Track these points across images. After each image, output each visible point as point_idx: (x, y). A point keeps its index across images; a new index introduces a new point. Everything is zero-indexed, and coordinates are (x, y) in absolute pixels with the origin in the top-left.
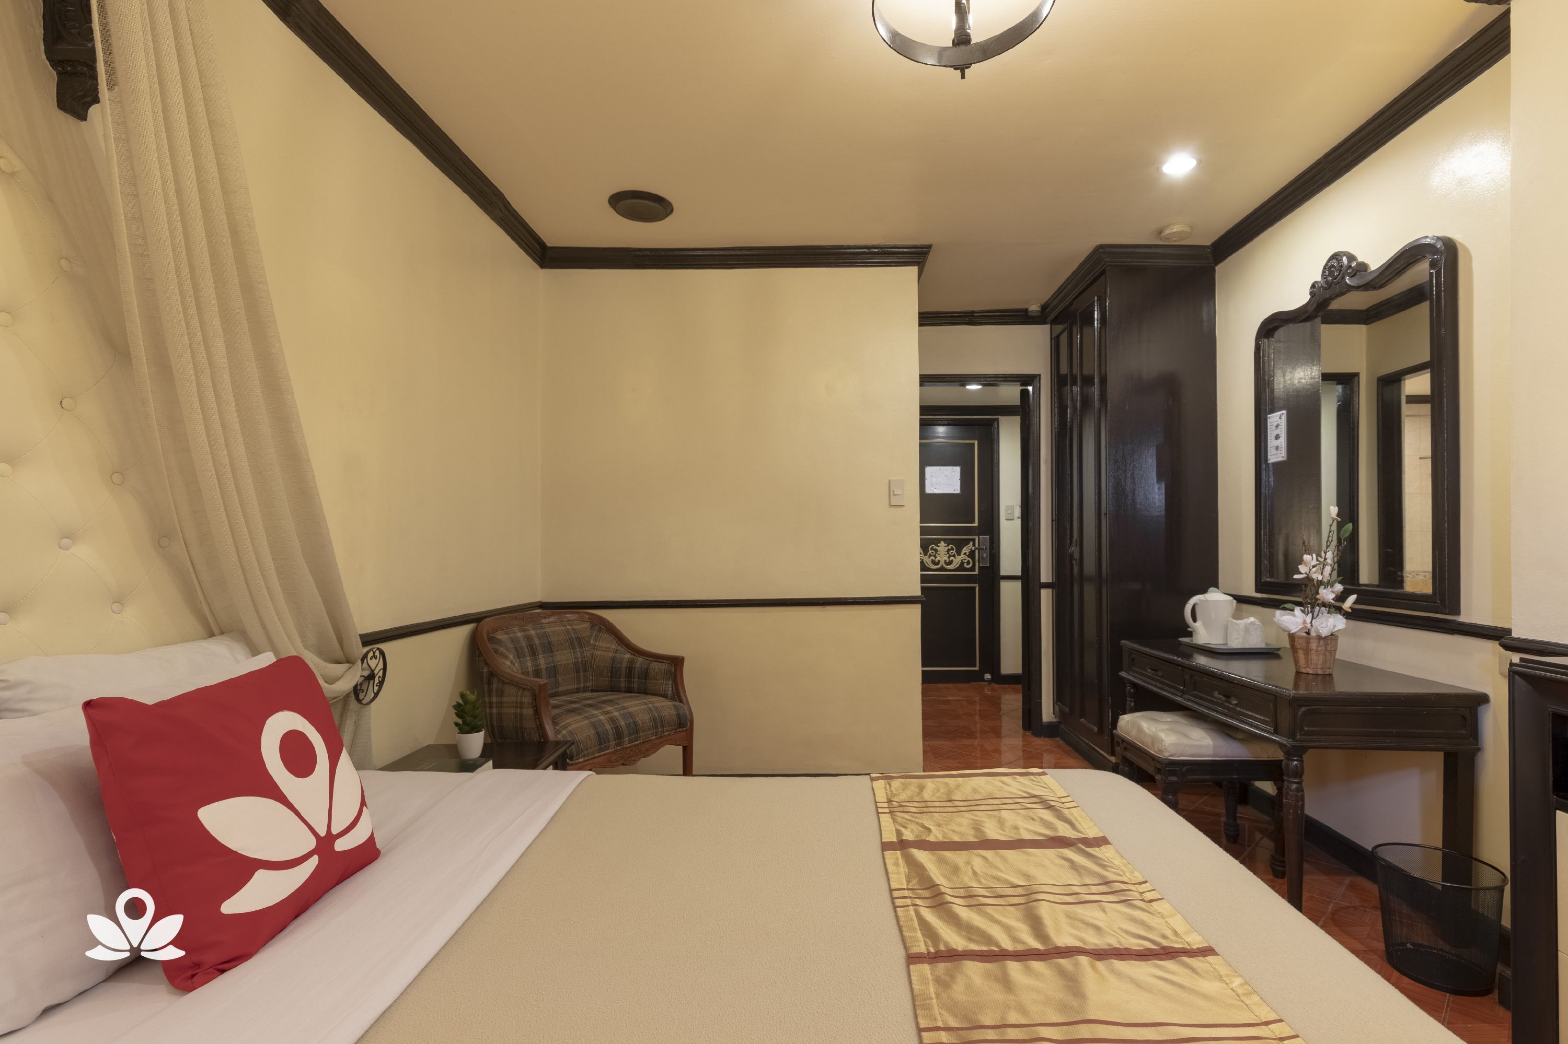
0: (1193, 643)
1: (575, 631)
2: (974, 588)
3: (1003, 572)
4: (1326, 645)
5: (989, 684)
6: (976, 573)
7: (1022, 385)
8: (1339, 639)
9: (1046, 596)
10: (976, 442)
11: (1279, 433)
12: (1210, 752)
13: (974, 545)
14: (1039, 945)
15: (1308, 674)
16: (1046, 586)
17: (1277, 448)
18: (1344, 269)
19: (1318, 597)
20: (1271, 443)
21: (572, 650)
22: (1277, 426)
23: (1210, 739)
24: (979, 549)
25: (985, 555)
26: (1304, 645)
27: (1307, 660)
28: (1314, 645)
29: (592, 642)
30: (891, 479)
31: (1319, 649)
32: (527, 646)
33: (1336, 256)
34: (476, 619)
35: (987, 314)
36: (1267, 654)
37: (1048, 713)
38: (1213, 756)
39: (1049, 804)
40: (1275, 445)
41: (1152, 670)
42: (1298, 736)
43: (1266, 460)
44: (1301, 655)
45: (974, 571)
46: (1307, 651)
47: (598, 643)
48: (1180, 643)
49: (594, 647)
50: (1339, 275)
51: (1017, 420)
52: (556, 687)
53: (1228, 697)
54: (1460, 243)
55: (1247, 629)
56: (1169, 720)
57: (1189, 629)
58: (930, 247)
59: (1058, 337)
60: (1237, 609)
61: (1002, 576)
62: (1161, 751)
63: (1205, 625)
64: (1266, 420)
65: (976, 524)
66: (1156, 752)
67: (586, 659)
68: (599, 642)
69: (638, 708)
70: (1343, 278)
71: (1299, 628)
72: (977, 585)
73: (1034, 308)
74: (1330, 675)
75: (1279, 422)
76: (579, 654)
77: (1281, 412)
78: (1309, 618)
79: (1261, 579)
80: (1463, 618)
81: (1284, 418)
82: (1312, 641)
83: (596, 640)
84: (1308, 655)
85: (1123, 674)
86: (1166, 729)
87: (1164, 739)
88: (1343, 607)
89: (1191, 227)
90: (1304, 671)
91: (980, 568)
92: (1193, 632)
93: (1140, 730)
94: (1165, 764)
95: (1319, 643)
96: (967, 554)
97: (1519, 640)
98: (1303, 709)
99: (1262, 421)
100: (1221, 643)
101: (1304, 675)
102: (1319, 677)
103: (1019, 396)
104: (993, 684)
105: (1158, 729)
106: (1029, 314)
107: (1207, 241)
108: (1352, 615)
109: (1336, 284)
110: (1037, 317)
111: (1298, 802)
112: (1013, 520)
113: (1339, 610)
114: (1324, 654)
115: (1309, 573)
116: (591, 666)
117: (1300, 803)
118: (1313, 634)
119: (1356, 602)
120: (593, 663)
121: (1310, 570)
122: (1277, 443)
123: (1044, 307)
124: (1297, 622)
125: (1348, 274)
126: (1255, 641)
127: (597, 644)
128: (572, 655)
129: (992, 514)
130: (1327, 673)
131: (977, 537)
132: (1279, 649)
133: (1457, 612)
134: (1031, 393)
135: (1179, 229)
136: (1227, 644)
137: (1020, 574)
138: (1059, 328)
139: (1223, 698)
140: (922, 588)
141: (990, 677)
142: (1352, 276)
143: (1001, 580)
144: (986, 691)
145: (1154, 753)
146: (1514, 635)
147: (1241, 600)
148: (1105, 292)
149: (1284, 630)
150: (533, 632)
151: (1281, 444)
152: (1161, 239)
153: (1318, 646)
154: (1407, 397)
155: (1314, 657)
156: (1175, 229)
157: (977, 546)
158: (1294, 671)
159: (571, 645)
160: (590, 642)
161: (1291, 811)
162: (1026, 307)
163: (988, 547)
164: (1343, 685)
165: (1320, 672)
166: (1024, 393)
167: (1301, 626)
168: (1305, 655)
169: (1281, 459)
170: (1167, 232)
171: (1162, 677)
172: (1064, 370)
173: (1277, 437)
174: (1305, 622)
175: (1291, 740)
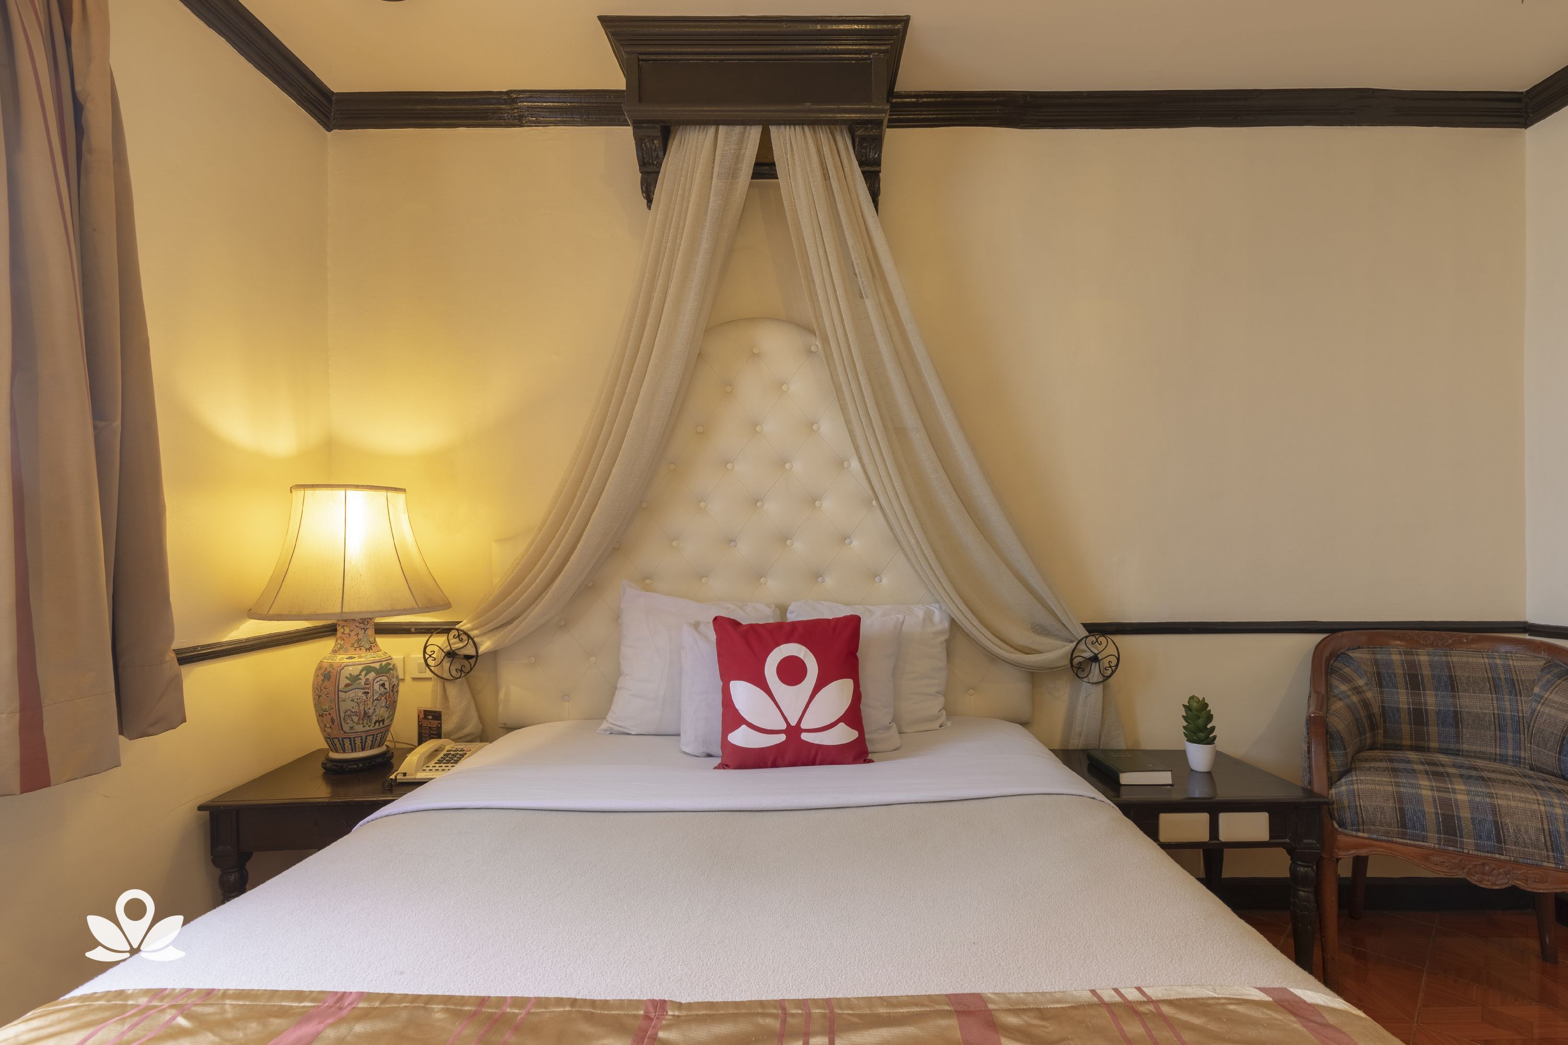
1: (1507, 668)
21: (1494, 696)
29: (1536, 690)
32: (1405, 674)
34: (1331, 629)
47: (1548, 693)
49: (1539, 699)
52: (1458, 742)
67: (1521, 715)
68: (1551, 693)
69: (1520, 805)
76: (1507, 704)
83: (1546, 688)
116: (1529, 726)
120: (1532, 724)
127: (1546, 696)
128: (1495, 702)
150: (1424, 658)
159: (1495, 688)
160: (1532, 690)
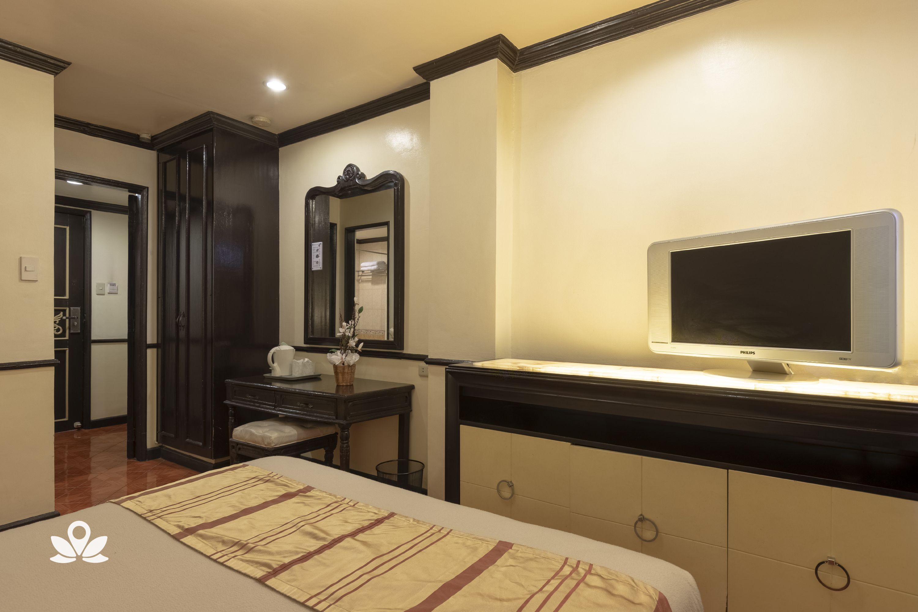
0: (272, 376)
2: (65, 351)
3: (93, 337)
4: (352, 369)
5: (77, 431)
6: (67, 338)
7: (129, 191)
8: (356, 366)
9: (151, 355)
10: (68, 229)
11: (319, 254)
12: (296, 438)
13: (64, 315)
14: (321, 542)
15: (343, 386)
16: (152, 346)
17: (317, 262)
18: (355, 174)
19: (348, 344)
20: (313, 259)
22: (317, 250)
23: (295, 431)
24: (70, 319)
25: (76, 323)
26: (342, 370)
27: (343, 378)
28: (346, 370)
30: (22, 256)
31: (349, 372)
33: (350, 166)
35: (102, 129)
36: (314, 378)
37: (151, 441)
38: (298, 440)
39: (266, 479)
40: (316, 261)
41: (252, 396)
42: (348, 418)
43: (311, 269)
44: (340, 376)
45: (65, 337)
46: (343, 374)
48: (264, 377)
50: (352, 176)
51: (125, 218)
53: (307, 404)
54: (405, 178)
55: (304, 365)
56: (267, 425)
57: (270, 368)
58: (69, 64)
59: (165, 163)
60: (295, 355)
61: (92, 340)
62: (269, 444)
63: (279, 365)
64: (311, 245)
65: (67, 297)
66: (266, 445)
70: (354, 178)
71: (339, 362)
72: (68, 349)
73: (145, 136)
74: (352, 385)
75: (319, 248)
77: (320, 243)
78: (344, 356)
79: (308, 337)
80: (405, 351)
81: (321, 246)
82: (345, 368)
84: (343, 376)
85: (227, 402)
86: (269, 431)
87: (271, 436)
88: (358, 349)
89: (271, 121)
90: (341, 385)
91: (70, 334)
92: (272, 370)
93: (252, 434)
94: (272, 451)
95: (349, 368)
96: (58, 322)
97: (431, 359)
98: (350, 404)
99: (309, 245)
100: (288, 375)
101: (341, 387)
102: (348, 386)
103: (128, 199)
104: (83, 430)
105: (264, 431)
106: (140, 140)
107: (276, 131)
108: (362, 354)
109: (351, 181)
110: (146, 143)
111: (347, 453)
112: (104, 295)
113: (356, 351)
114: (351, 374)
115: (345, 332)
117: (348, 453)
118: (346, 364)
119: (363, 347)
121: (346, 331)
122: (317, 259)
123: (153, 138)
124: (339, 359)
125: (357, 177)
126: (309, 372)
129: (84, 290)
130: (351, 384)
131: (68, 308)
132: (320, 375)
133: (403, 349)
134: (140, 200)
135: (264, 120)
136: (292, 375)
137: (126, 338)
138: (166, 157)
139: (305, 405)
140: (56, 352)
141: (80, 424)
142: (359, 179)
143: (92, 344)
144: (74, 436)
145: (265, 446)
146: (429, 357)
147: (298, 349)
148: (213, 144)
149: (332, 364)
151: (319, 260)
152: (252, 122)
153: (348, 371)
154: (357, 240)
155: (346, 376)
156: (262, 119)
157: (67, 315)
158: (336, 385)
161: (344, 459)
162: (138, 134)
163: (79, 317)
164: (358, 390)
165: (349, 384)
166: (132, 199)
167: (340, 361)
168: (342, 376)
169: (319, 269)
170: (257, 119)
171: (258, 399)
172: (172, 187)
173: (317, 256)
174: (342, 358)
175: (345, 421)
